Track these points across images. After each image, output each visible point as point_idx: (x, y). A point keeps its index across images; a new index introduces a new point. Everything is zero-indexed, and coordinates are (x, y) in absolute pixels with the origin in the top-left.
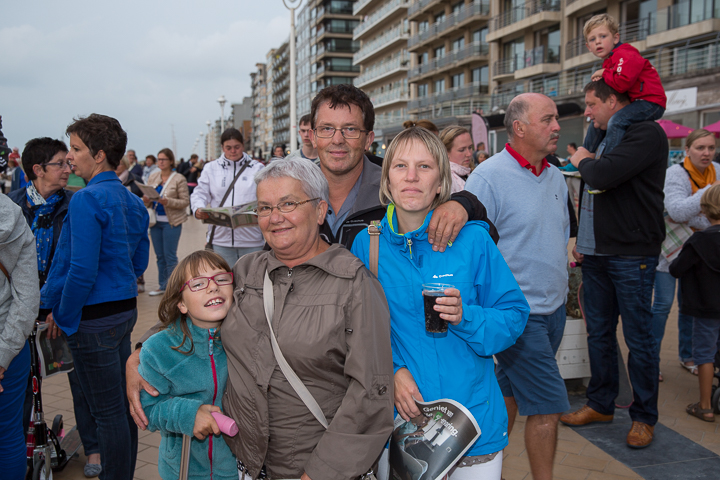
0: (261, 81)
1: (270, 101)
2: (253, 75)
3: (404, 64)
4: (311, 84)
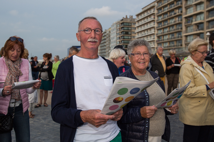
3: (154, 39)
4: (117, 42)
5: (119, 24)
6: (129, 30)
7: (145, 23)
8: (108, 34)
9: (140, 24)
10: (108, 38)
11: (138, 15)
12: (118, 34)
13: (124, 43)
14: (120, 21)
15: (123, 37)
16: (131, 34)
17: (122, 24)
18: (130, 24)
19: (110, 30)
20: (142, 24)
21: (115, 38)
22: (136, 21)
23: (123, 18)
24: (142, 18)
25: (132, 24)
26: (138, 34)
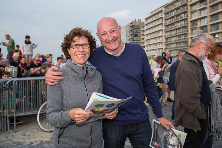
3: (162, 40)
5: (129, 27)
6: (138, 32)
7: (154, 26)
9: (149, 27)
11: (146, 19)
12: (128, 36)
14: (129, 24)
15: (132, 39)
16: (140, 36)
17: (131, 27)
18: (139, 27)
20: (151, 27)
21: (126, 40)
22: (145, 24)
23: (132, 21)
24: (151, 21)
25: (141, 27)
26: (147, 36)
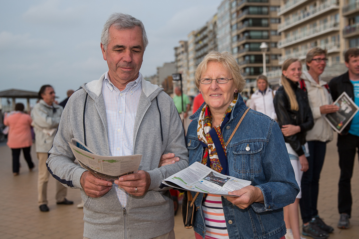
0: (183, 52)
1: (192, 63)
2: (176, 49)
3: (335, 25)
4: (232, 50)
6: (261, 13)
8: (211, 31)
10: (212, 42)
12: (234, 27)
13: (250, 50)
15: (246, 34)
16: (268, 25)
19: (216, 19)
21: (228, 38)
26: (286, 20)
